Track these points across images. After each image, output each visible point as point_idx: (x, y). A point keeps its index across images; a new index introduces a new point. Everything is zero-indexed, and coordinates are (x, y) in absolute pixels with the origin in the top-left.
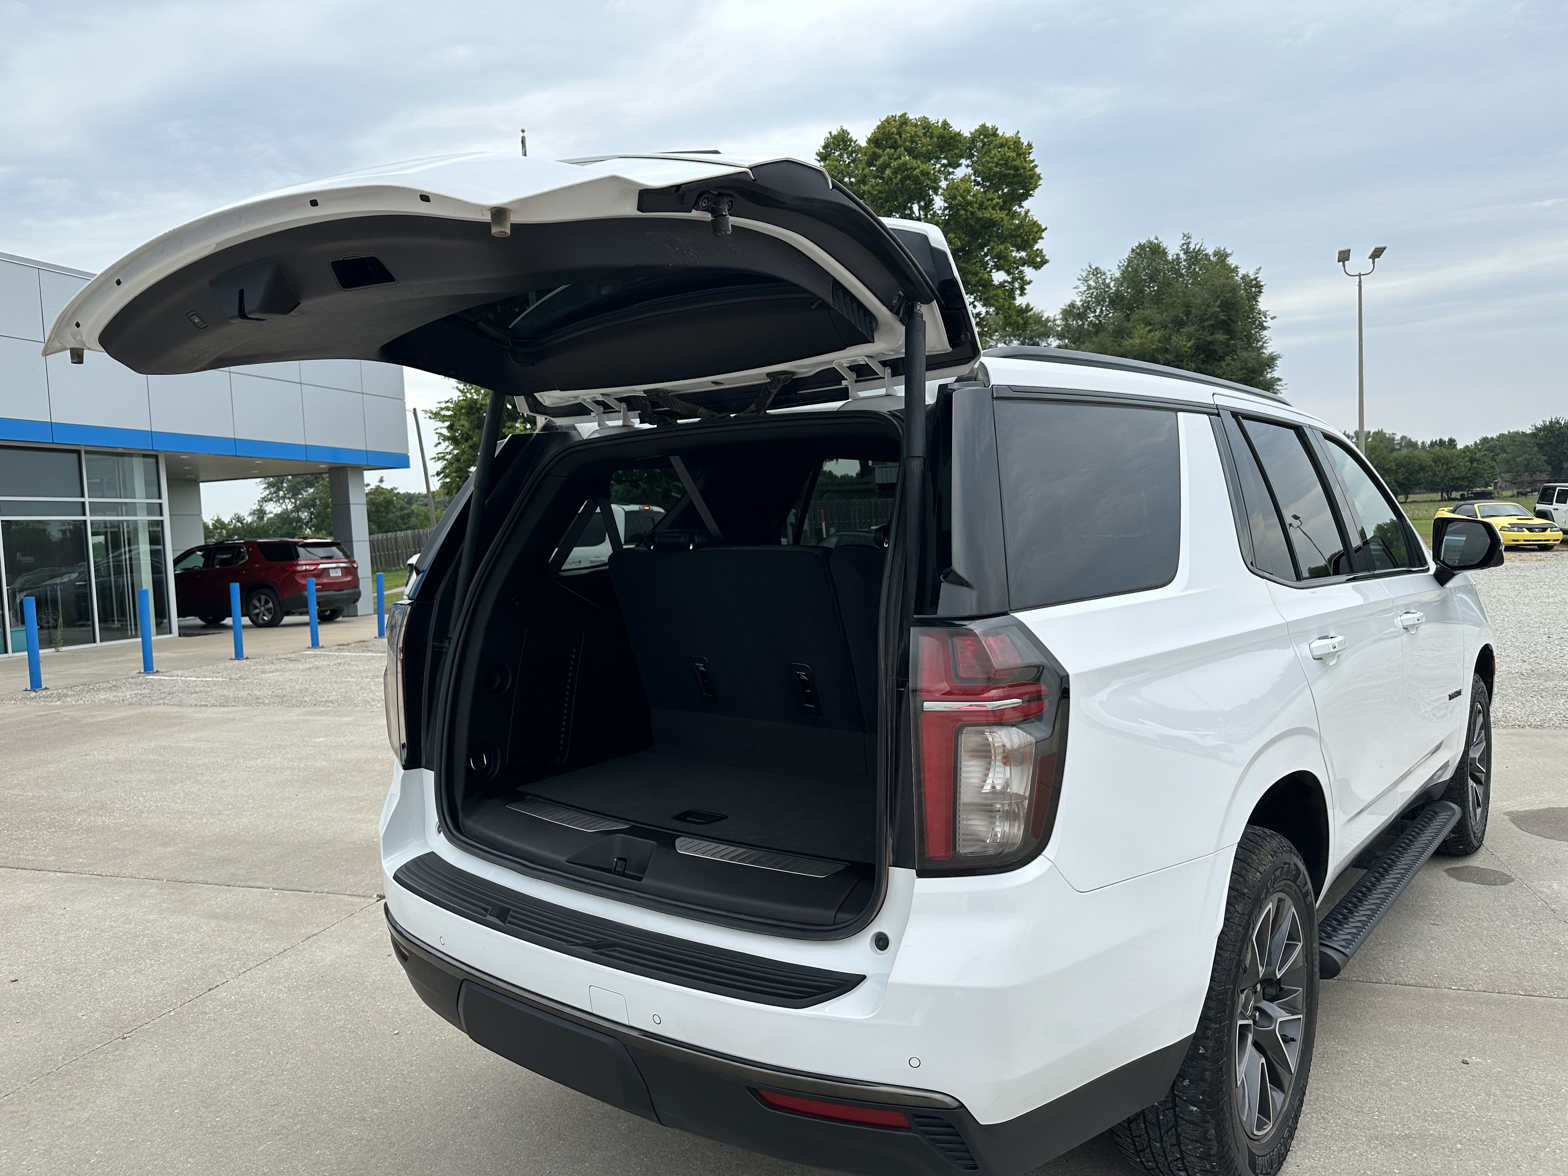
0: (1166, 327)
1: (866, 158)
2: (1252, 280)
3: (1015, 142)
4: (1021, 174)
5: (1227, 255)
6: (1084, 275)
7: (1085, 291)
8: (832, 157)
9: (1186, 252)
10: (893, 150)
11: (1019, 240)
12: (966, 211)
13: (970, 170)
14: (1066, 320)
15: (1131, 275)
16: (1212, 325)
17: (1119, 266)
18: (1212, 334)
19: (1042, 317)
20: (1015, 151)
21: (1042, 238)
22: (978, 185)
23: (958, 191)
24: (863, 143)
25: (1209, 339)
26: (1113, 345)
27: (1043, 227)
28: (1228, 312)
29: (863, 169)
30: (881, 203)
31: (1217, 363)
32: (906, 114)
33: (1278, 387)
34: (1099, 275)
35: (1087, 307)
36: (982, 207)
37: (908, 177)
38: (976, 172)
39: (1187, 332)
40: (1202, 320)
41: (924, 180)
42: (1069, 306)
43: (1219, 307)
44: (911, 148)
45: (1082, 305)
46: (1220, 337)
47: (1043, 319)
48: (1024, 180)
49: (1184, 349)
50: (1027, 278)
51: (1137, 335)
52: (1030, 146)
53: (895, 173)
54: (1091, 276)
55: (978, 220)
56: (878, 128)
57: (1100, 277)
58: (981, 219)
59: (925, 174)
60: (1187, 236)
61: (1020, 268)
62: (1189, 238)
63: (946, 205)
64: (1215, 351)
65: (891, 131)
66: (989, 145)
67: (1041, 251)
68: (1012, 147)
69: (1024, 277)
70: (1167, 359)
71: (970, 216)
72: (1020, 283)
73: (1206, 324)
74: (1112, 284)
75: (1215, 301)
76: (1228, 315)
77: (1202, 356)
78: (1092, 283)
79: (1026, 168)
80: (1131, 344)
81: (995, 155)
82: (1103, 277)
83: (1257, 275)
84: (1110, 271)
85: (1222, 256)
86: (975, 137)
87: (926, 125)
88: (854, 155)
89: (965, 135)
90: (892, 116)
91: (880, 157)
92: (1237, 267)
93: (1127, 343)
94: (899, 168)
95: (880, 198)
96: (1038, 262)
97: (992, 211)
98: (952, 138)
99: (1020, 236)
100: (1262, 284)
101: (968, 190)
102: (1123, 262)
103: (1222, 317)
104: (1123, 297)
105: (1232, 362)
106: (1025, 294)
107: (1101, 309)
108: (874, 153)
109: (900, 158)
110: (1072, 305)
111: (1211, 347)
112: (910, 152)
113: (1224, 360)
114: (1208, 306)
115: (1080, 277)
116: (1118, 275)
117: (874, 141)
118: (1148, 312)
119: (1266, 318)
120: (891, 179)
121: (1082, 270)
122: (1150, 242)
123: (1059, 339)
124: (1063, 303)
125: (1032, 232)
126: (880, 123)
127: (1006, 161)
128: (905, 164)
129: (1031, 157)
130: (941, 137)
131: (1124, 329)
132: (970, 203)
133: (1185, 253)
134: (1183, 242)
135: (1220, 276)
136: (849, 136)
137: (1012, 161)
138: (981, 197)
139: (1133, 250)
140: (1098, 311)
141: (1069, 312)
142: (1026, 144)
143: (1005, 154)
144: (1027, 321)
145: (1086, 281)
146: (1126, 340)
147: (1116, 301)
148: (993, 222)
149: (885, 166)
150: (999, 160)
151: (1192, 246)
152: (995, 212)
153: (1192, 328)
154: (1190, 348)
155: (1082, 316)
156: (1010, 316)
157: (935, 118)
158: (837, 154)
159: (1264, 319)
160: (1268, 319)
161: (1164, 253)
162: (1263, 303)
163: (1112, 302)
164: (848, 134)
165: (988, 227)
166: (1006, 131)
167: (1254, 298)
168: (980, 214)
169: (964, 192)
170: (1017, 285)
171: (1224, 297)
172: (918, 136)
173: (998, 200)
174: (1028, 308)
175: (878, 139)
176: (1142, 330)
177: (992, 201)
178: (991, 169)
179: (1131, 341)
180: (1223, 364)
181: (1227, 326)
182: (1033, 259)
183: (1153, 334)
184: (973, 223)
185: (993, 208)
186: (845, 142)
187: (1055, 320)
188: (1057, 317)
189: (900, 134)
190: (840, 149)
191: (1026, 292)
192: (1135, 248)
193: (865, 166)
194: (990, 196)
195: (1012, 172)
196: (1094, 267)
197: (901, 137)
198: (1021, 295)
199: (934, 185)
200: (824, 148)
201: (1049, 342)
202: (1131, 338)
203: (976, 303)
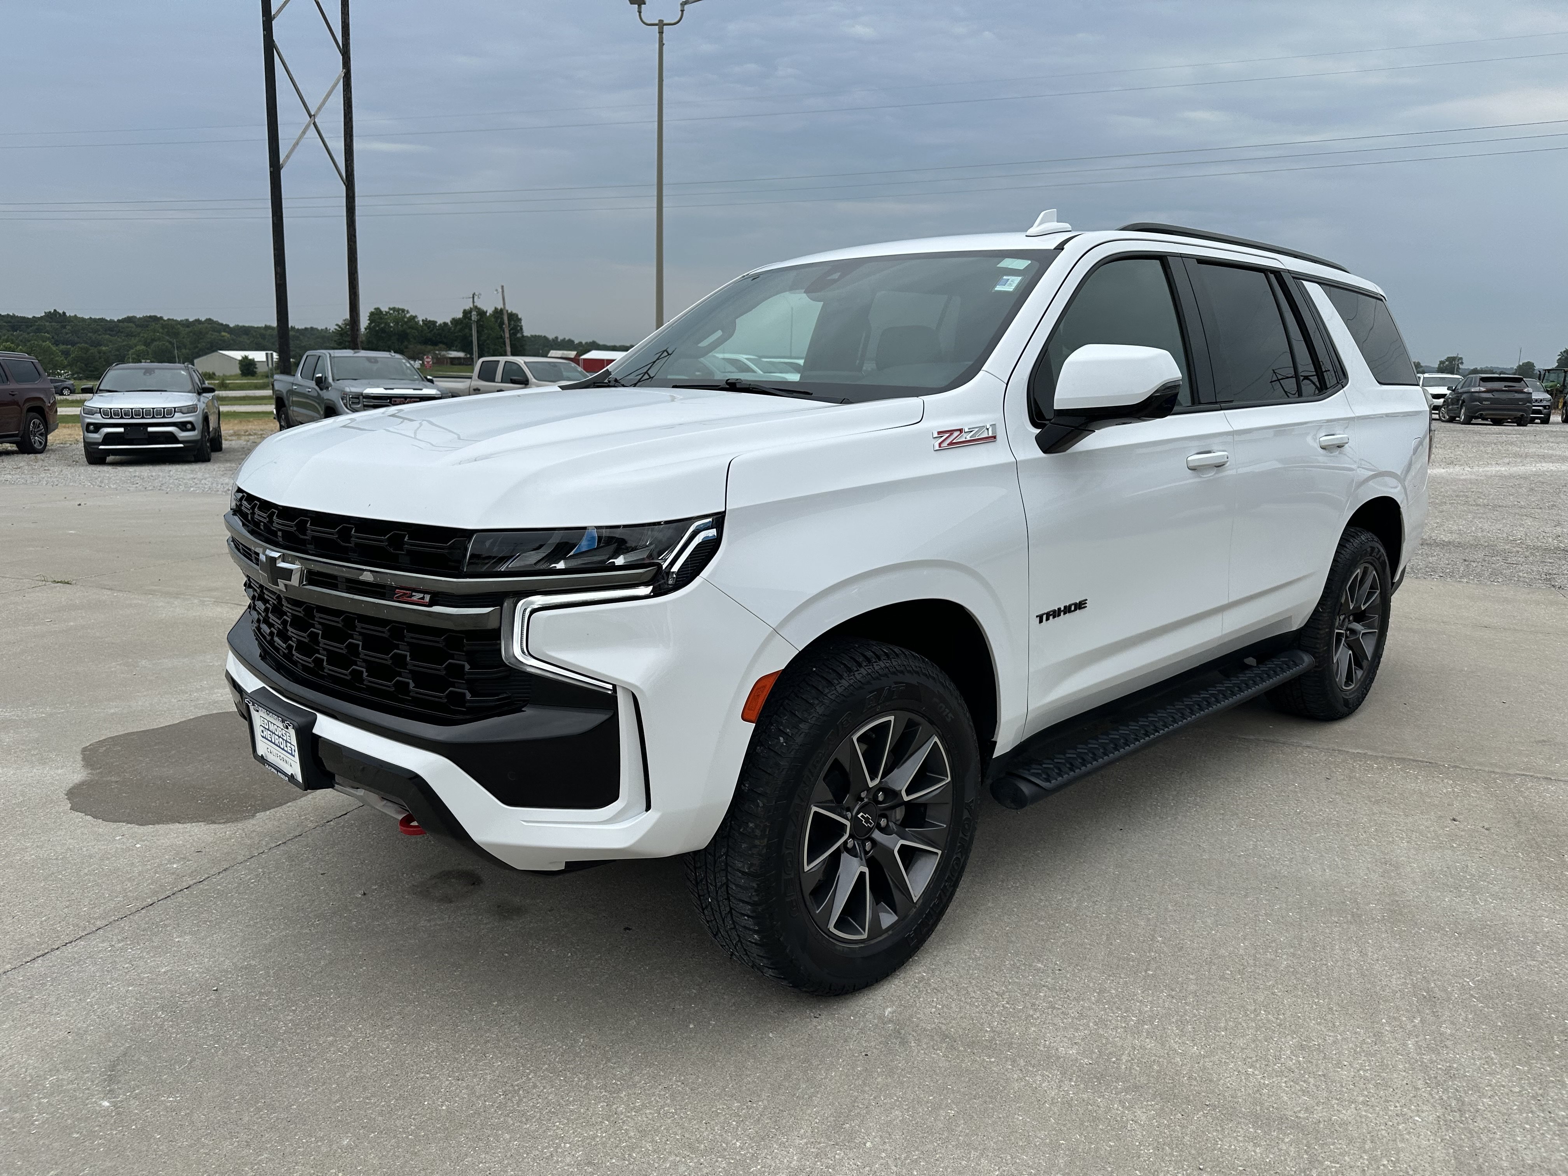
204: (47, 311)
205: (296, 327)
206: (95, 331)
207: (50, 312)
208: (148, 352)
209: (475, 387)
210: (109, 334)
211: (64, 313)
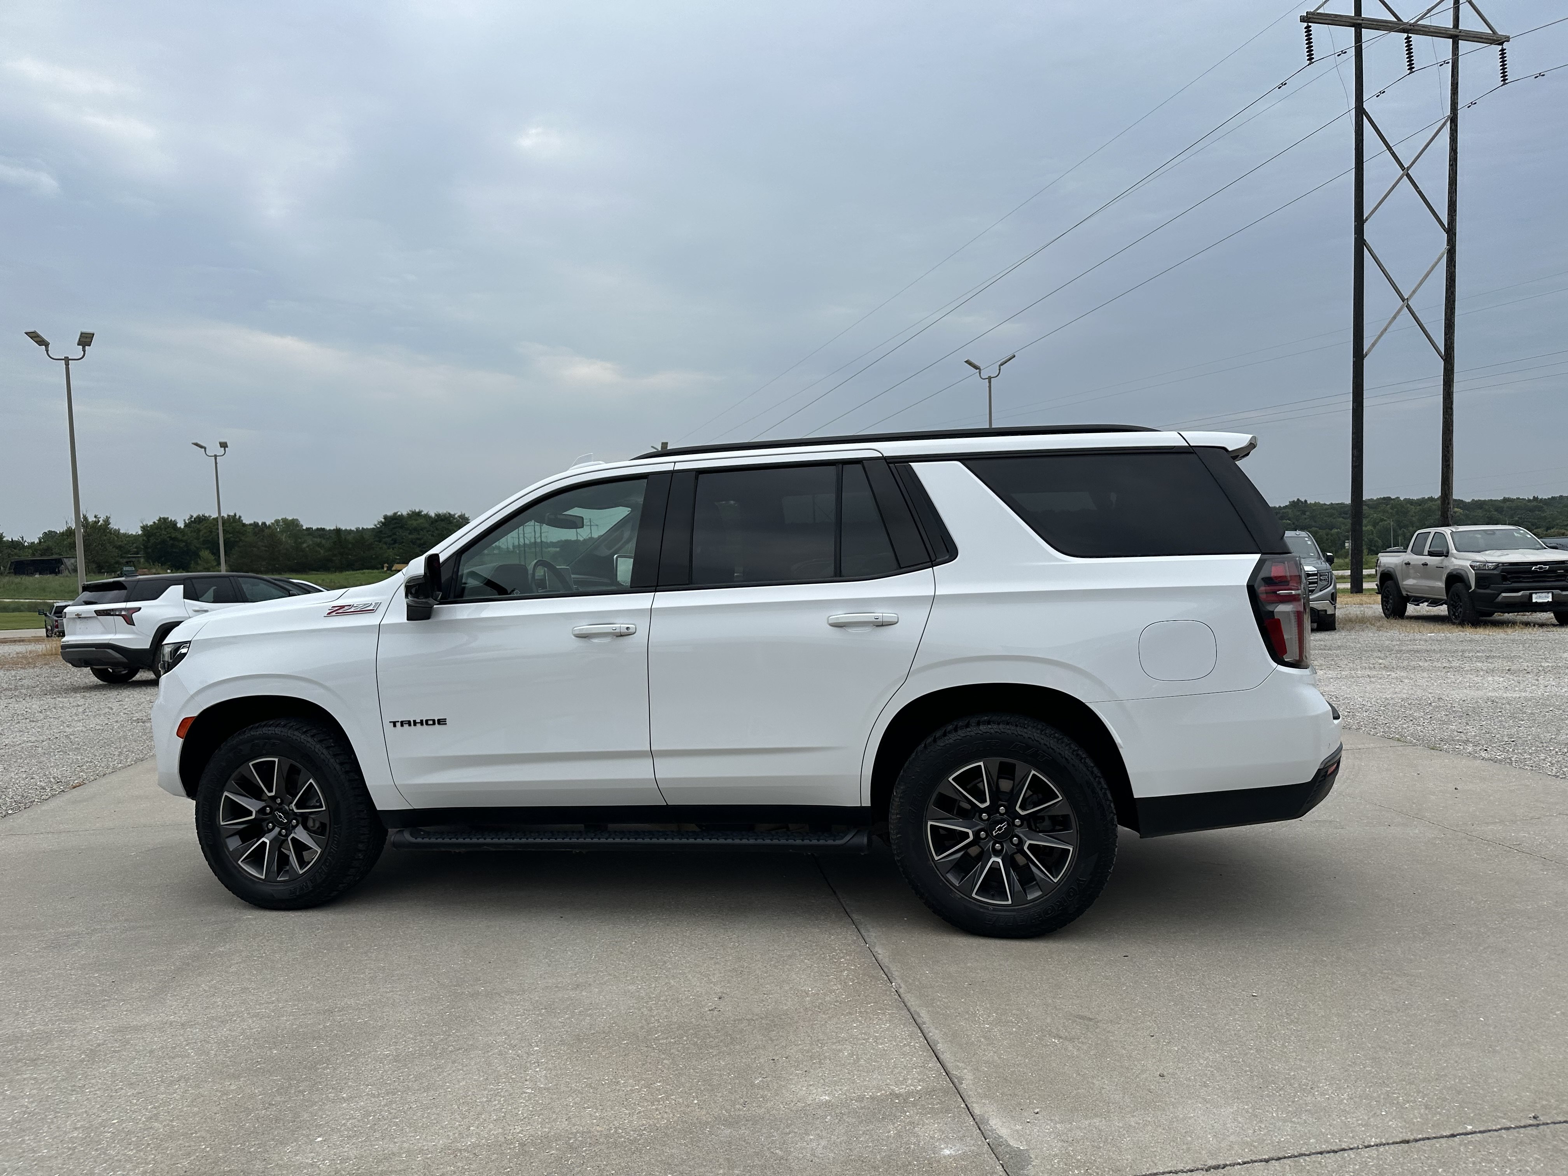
204: (1291, 500)
205: (1540, 497)
206: (1331, 515)
207: (1294, 501)
208: (1373, 532)
209: (1406, 562)
210: (1343, 518)
211: (1306, 501)
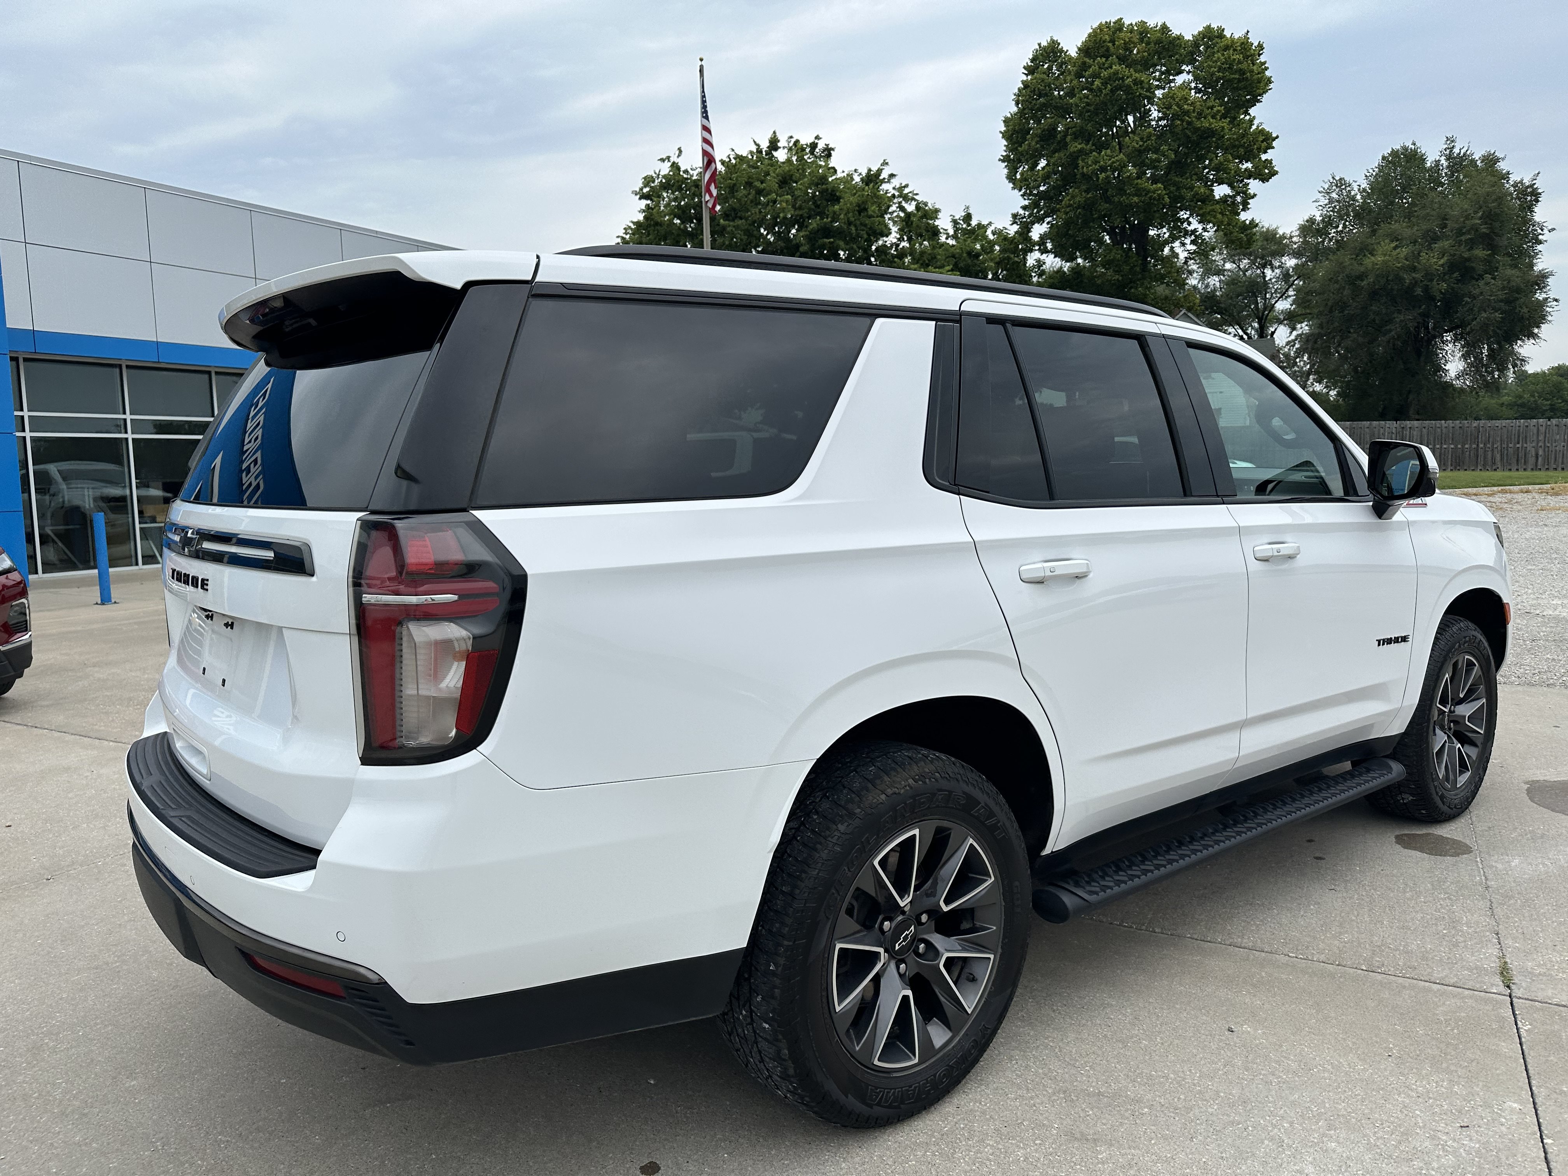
0: (1415, 242)
1: (1075, 69)
2: (1528, 187)
3: (1243, 43)
4: (1247, 78)
5: (1498, 160)
6: (1326, 186)
7: (1326, 205)
8: (1039, 70)
9: (1449, 158)
10: (1104, 59)
11: (1242, 150)
12: (1182, 121)
13: (1190, 77)
14: (1305, 237)
15: (1380, 186)
16: (1470, 239)
17: (1366, 176)
18: (1471, 249)
19: (1276, 234)
20: (1242, 53)
21: (1273, 148)
22: (1199, 93)
23: (1174, 100)
24: (1073, 53)
25: (1466, 255)
26: (1351, 264)
27: (1274, 135)
28: (1491, 224)
29: (1071, 81)
30: (1089, 116)
31: (1474, 282)
32: (1121, 19)
33: (1548, 309)
34: (1344, 187)
35: (1328, 222)
36: (1200, 115)
37: (1119, 88)
38: (1196, 78)
39: (1440, 248)
40: (1460, 232)
41: (1137, 89)
42: (1307, 221)
43: (1480, 218)
44: (1125, 56)
45: (1323, 220)
46: (1480, 252)
47: (1278, 236)
48: (1250, 84)
49: (1435, 267)
50: (1251, 192)
51: (1380, 252)
52: (1261, 47)
53: (1105, 84)
54: (1334, 187)
55: (1197, 129)
56: (1090, 35)
57: (1345, 189)
58: (1199, 129)
59: (1138, 83)
60: (1451, 140)
61: (1245, 181)
62: (1453, 141)
63: (1160, 115)
64: (1473, 268)
65: (1103, 38)
66: (1213, 48)
67: (1270, 162)
68: (1239, 48)
69: (1247, 191)
70: (1414, 278)
71: (1186, 126)
72: (1242, 197)
73: (1463, 238)
74: (1359, 197)
75: (1476, 212)
76: (1490, 228)
77: (1456, 275)
78: (1334, 195)
79: (1253, 72)
80: (1373, 262)
81: (1219, 58)
82: (1348, 189)
83: (1534, 182)
84: (1356, 182)
85: (1491, 160)
86: (1197, 40)
87: (1143, 30)
88: (1064, 66)
89: (1186, 38)
90: (1106, 22)
91: (1090, 67)
92: (1508, 173)
93: (1368, 260)
94: (1109, 78)
95: (1088, 111)
96: (1265, 173)
97: (1211, 120)
98: (1170, 42)
99: (1242, 146)
100: (1540, 191)
101: (1186, 98)
102: (1371, 171)
103: (1484, 229)
104: (1371, 211)
105: (1493, 281)
106: (1248, 209)
107: (1344, 224)
108: (1084, 63)
109: (1111, 68)
110: (1311, 221)
111: (1467, 264)
112: (1122, 60)
113: (1483, 279)
114: (1467, 217)
115: (1322, 190)
116: (1365, 185)
117: (1086, 50)
118: (1395, 226)
119: (1542, 230)
120: (1100, 90)
121: (1323, 181)
122: (1405, 149)
123: (1297, 258)
124: (1301, 218)
125: (1257, 141)
126: (1091, 31)
127: (1230, 64)
128: (1116, 73)
129: (1262, 59)
130: (1158, 42)
131: (1368, 245)
132: (1187, 113)
133: (1447, 159)
134: (1446, 146)
135: (1484, 184)
136: (1060, 47)
137: (1237, 64)
138: (1201, 106)
139: (1384, 158)
140: (1341, 226)
141: (1308, 228)
142: (1256, 44)
143: (1229, 57)
144: (1251, 238)
145: (1328, 193)
146: (1369, 258)
147: (1362, 214)
148: (1213, 131)
149: (1096, 76)
150: (1223, 64)
151: (1456, 151)
152: (1214, 120)
153: (1446, 244)
154: (1442, 265)
155: (1322, 232)
156: (1231, 233)
157: (1153, 21)
158: (1046, 66)
159: (1539, 231)
160: (1546, 231)
161: (1422, 159)
162: (1540, 214)
163: (1357, 215)
164: (1059, 44)
165: (1207, 138)
166: (1233, 31)
167: (1530, 208)
168: (1198, 124)
169: (1180, 100)
170: (1239, 199)
171: (1488, 207)
172: (1133, 43)
173: (1219, 108)
174: (1253, 224)
175: (1088, 48)
176: (1387, 246)
177: (1212, 109)
178: (1213, 74)
179: (1373, 258)
180: (1481, 283)
181: (1489, 241)
182: (1260, 170)
183: (1399, 250)
184: (1190, 134)
185: (1213, 117)
186: (1055, 53)
187: (1291, 237)
188: (1293, 234)
189: (1113, 41)
190: (1050, 61)
191: (1249, 206)
192: (1386, 155)
193: (1073, 77)
194: (1211, 104)
195: (1237, 76)
196: (1337, 178)
197: (1114, 45)
198: (1243, 210)
199: (1148, 94)
200: (1032, 60)
201: (1283, 261)
202: (1373, 255)
203: (1191, 219)
